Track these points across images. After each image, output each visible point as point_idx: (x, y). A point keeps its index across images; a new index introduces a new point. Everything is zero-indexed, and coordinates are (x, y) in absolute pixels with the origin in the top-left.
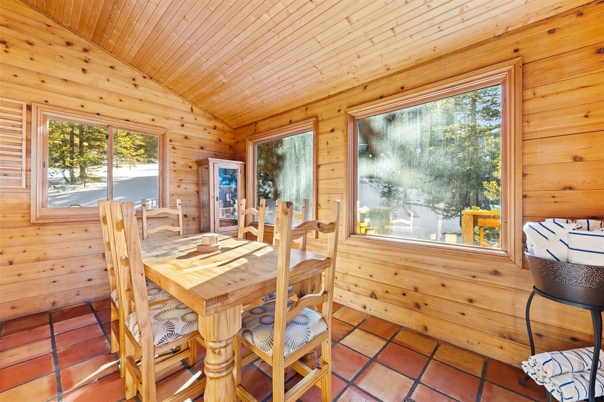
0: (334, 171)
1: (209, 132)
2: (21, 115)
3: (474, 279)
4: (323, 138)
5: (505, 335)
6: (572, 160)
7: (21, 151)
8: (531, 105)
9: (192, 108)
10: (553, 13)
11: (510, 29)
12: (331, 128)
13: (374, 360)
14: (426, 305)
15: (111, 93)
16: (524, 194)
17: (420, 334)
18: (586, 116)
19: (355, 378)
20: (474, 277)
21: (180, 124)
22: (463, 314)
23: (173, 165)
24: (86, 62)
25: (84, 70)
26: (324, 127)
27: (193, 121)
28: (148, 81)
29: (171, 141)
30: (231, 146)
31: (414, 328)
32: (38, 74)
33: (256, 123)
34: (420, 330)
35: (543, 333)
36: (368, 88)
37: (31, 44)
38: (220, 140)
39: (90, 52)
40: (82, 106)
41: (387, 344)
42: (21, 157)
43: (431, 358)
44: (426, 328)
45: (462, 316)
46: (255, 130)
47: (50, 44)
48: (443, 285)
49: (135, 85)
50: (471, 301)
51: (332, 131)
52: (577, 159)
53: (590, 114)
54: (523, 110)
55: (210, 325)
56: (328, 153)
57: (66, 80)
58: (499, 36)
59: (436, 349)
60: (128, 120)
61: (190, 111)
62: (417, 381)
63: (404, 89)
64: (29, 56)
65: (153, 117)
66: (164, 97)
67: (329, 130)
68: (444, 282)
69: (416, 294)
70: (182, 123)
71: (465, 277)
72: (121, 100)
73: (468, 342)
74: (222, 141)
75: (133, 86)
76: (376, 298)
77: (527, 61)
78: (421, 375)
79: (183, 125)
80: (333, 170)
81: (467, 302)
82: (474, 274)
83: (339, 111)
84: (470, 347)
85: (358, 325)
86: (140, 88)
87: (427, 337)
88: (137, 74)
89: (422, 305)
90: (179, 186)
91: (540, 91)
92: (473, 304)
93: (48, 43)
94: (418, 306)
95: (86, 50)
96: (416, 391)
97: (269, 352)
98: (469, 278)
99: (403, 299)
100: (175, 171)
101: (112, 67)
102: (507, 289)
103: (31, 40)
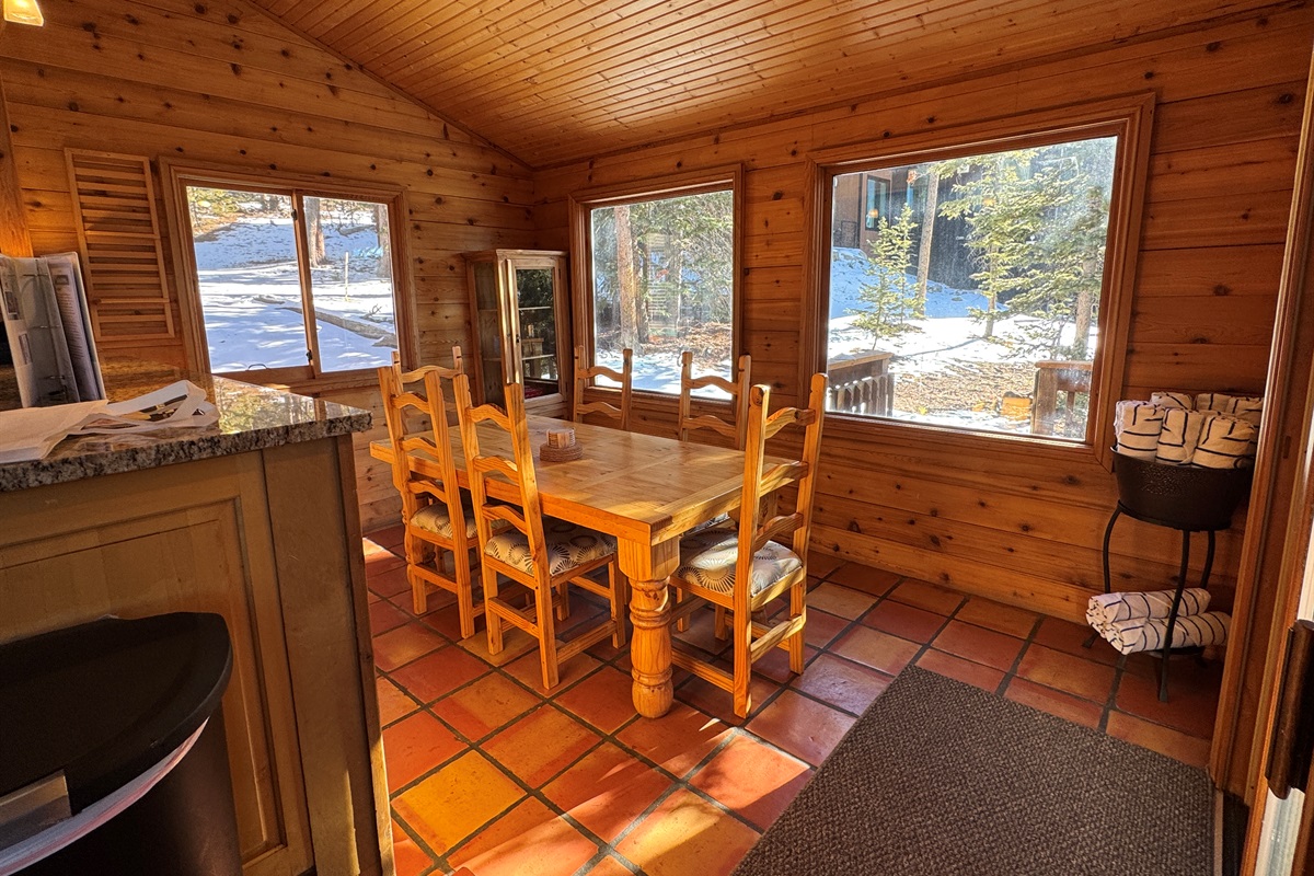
0: (780, 284)
1: (483, 181)
2: (144, 185)
3: (1035, 492)
4: (759, 212)
5: (1075, 579)
6: (1211, 292)
7: (155, 262)
8: (1161, 186)
9: (445, 128)
10: (1219, 13)
11: (1141, 31)
12: (775, 191)
13: (859, 622)
14: (950, 538)
15: (291, 115)
16: (1130, 348)
17: (936, 587)
18: (1245, 217)
19: (829, 645)
20: (1035, 488)
21: (424, 169)
22: (1011, 550)
23: (419, 266)
24: (237, 47)
25: (235, 68)
26: (761, 186)
27: (449, 159)
28: (355, 73)
29: (411, 212)
30: (528, 212)
31: (927, 577)
32: (158, 89)
33: (592, 160)
34: (936, 580)
35: (1131, 572)
36: (860, 110)
37: (134, 22)
38: (506, 200)
39: (241, 23)
40: (243, 152)
41: (879, 602)
42: (157, 274)
43: (952, 617)
44: (946, 577)
45: (1009, 553)
46: (590, 178)
47: (167, 17)
48: (982, 504)
49: (333, 90)
50: (1026, 528)
51: (778, 196)
52: (1221, 291)
53: (1251, 213)
54: (1147, 195)
55: (643, 559)
56: (768, 245)
57: (207, 97)
58: (1123, 41)
59: (961, 606)
60: (327, 175)
61: (443, 136)
62: (926, 647)
63: (937, 124)
64: (136, 51)
65: (373, 160)
66: (390, 109)
67: (771, 192)
68: (984, 499)
69: (935, 520)
70: (429, 168)
71: (1021, 489)
72: (310, 129)
73: (1015, 594)
74: (510, 200)
75: (329, 93)
76: (859, 531)
77: (1165, 99)
78: (933, 639)
79: (430, 173)
80: (778, 282)
81: (1018, 530)
82: (1034, 483)
83: (794, 153)
84: (1019, 602)
85: (826, 577)
86: (344, 95)
87: (948, 591)
88: (332, 62)
89: (941, 538)
90: (433, 313)
91: (1181, 161)
92: (1030, 533)
93: (165, 13)
94: (935, 541)
95: (233, 20)
96: (924, 656)
97: (728, 592)
98: (1027, 490)
99: (909, 531)
100: (423, 280)
101: (285, 53)
102: (1088, 506)
103: (136, 12)
